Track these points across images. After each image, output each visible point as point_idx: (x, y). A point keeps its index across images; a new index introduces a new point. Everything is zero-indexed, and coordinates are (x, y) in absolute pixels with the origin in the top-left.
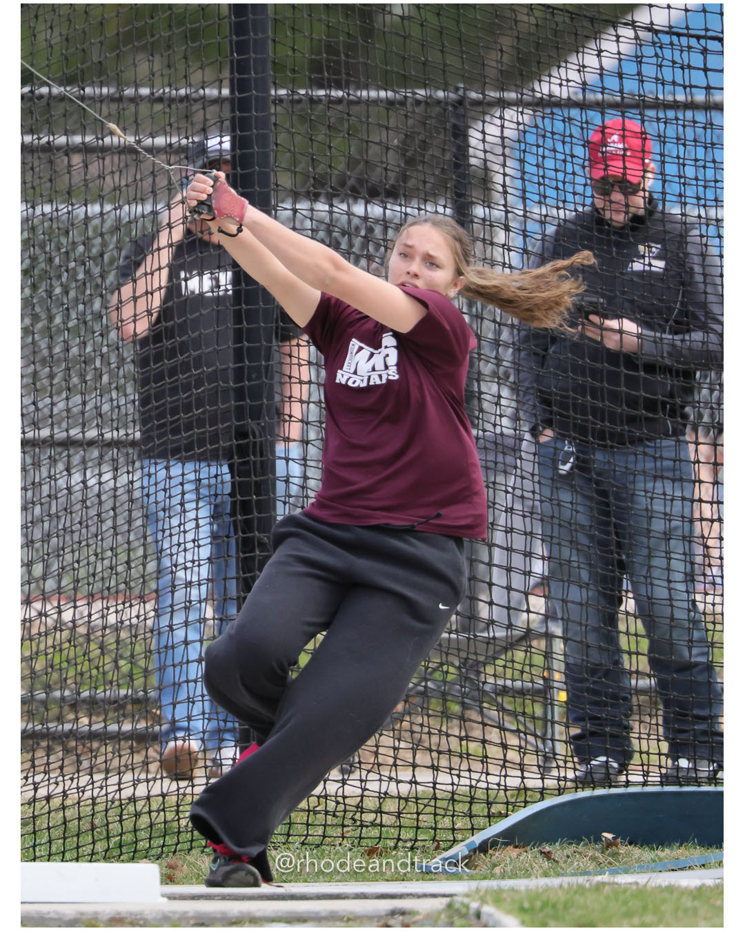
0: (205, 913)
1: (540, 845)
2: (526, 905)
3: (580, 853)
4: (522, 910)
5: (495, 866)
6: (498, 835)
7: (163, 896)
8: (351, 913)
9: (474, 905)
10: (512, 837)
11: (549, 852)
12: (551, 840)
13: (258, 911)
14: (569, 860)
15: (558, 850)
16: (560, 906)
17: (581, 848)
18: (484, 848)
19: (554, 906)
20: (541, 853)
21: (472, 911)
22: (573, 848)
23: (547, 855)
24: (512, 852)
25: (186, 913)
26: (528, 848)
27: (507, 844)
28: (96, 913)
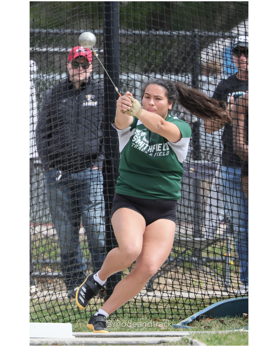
0: (89, 342)
1: (219, 318)
2: (209, 339)
3: (234, 321)
4: (208, 341)
5: (202, 325)
6: (203, 314)
7: (73, 336)
8: (145, 342)
9: (190, 339)
10: (209, 315)
11: (223, 321)
12: (224, 316)
13: (109, 341)
14: (230, 324)
15: (226, 320)
16: (222, 340)
17: (235, 319)
18: (198, 319)
19: (220, 340)
20: (220, 321)
21: (189, 341)
22: (232, 319)
23: (222, 322)
24: (208, 320)
25: (82, 342)
26: (215, 319)
27: (207, 317)
28: (47, 342)
